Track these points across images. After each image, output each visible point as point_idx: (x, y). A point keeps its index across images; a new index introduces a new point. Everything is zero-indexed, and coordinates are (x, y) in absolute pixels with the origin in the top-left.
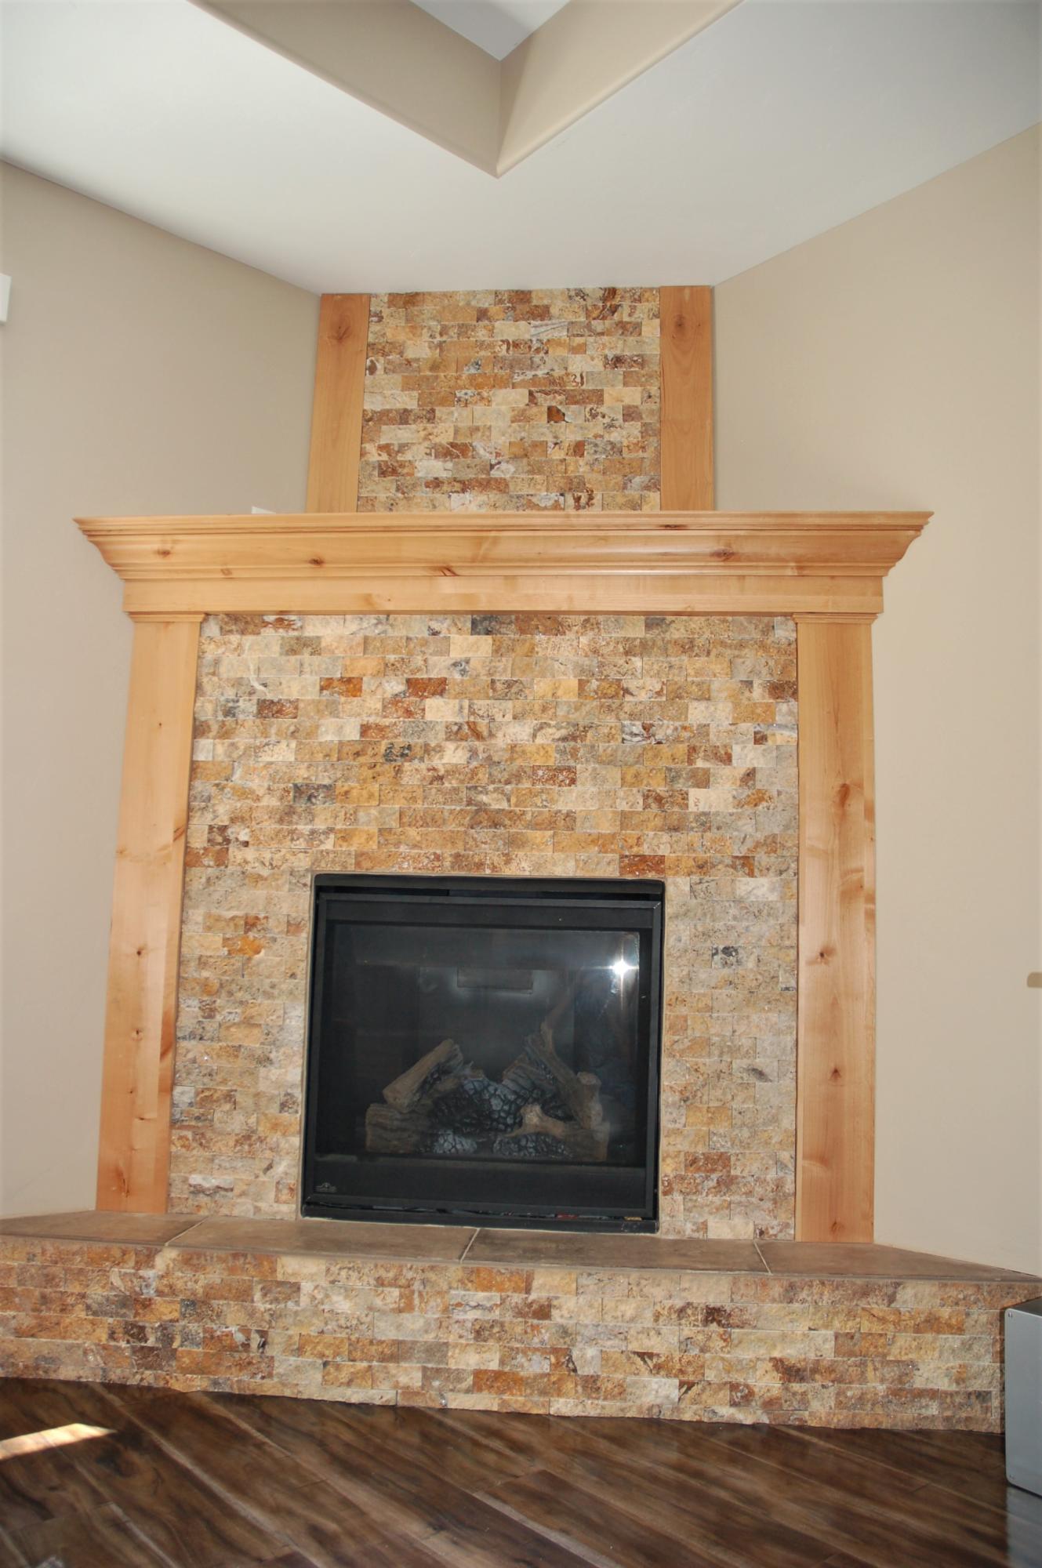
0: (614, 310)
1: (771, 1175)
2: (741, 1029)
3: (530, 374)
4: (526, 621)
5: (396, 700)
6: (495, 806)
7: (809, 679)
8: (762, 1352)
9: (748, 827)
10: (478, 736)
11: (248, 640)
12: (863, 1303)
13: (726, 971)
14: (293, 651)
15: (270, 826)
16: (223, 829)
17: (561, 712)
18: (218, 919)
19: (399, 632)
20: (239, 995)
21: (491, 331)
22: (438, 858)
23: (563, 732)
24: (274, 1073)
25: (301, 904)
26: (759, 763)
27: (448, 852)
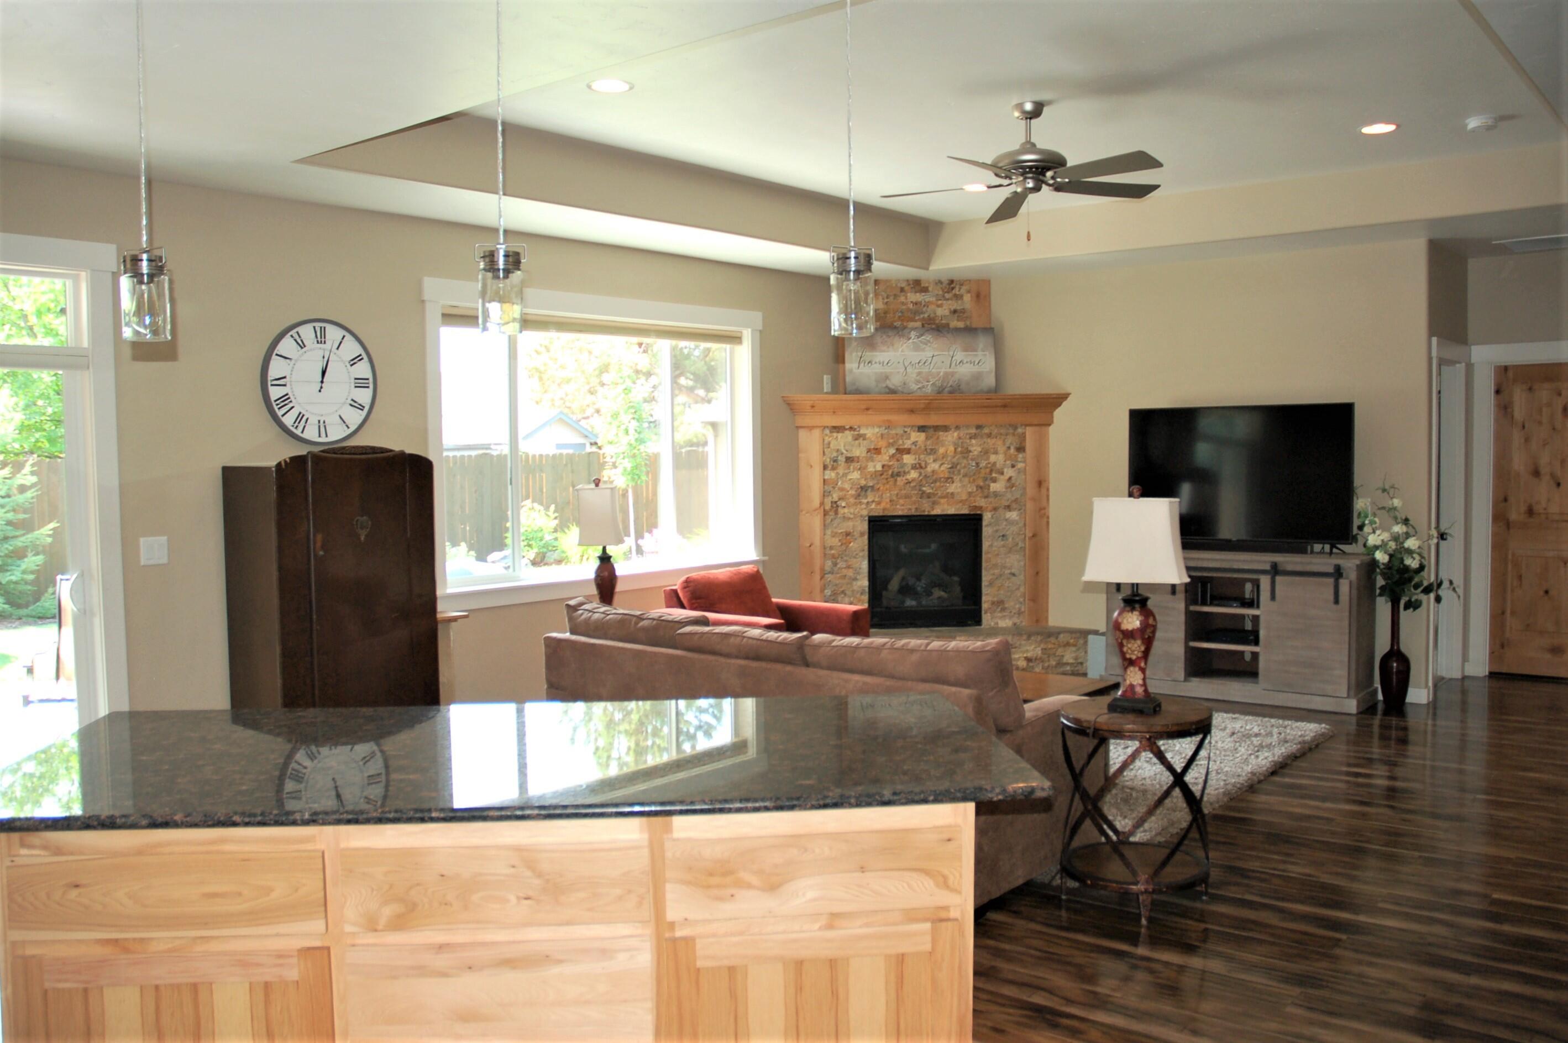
0: (953, 288)
1: (1017, 606)
2: (1008, 560)
3: (922, 316)
4: (936, 428)
5: (893, 456)
6: (928, 491)
7: (1029, 445)
8: (1021, 655)
9: (1009, 496)
10: (921, 467)
11: (840, 435)
12: (1049, 640)
13: (1002, 543)
14: (856, 439)
15: (852, 500)
16: (836, 502)
17: (949, 459)
18: (836, 533)
19: (893, 432)
20: (845, 558)
21: (906, 298)
22: (910, 509)
23: (949, 466)
24: (859, 583)
25: (865, 526)
26: (1013, 474)
27: (913, 507)
